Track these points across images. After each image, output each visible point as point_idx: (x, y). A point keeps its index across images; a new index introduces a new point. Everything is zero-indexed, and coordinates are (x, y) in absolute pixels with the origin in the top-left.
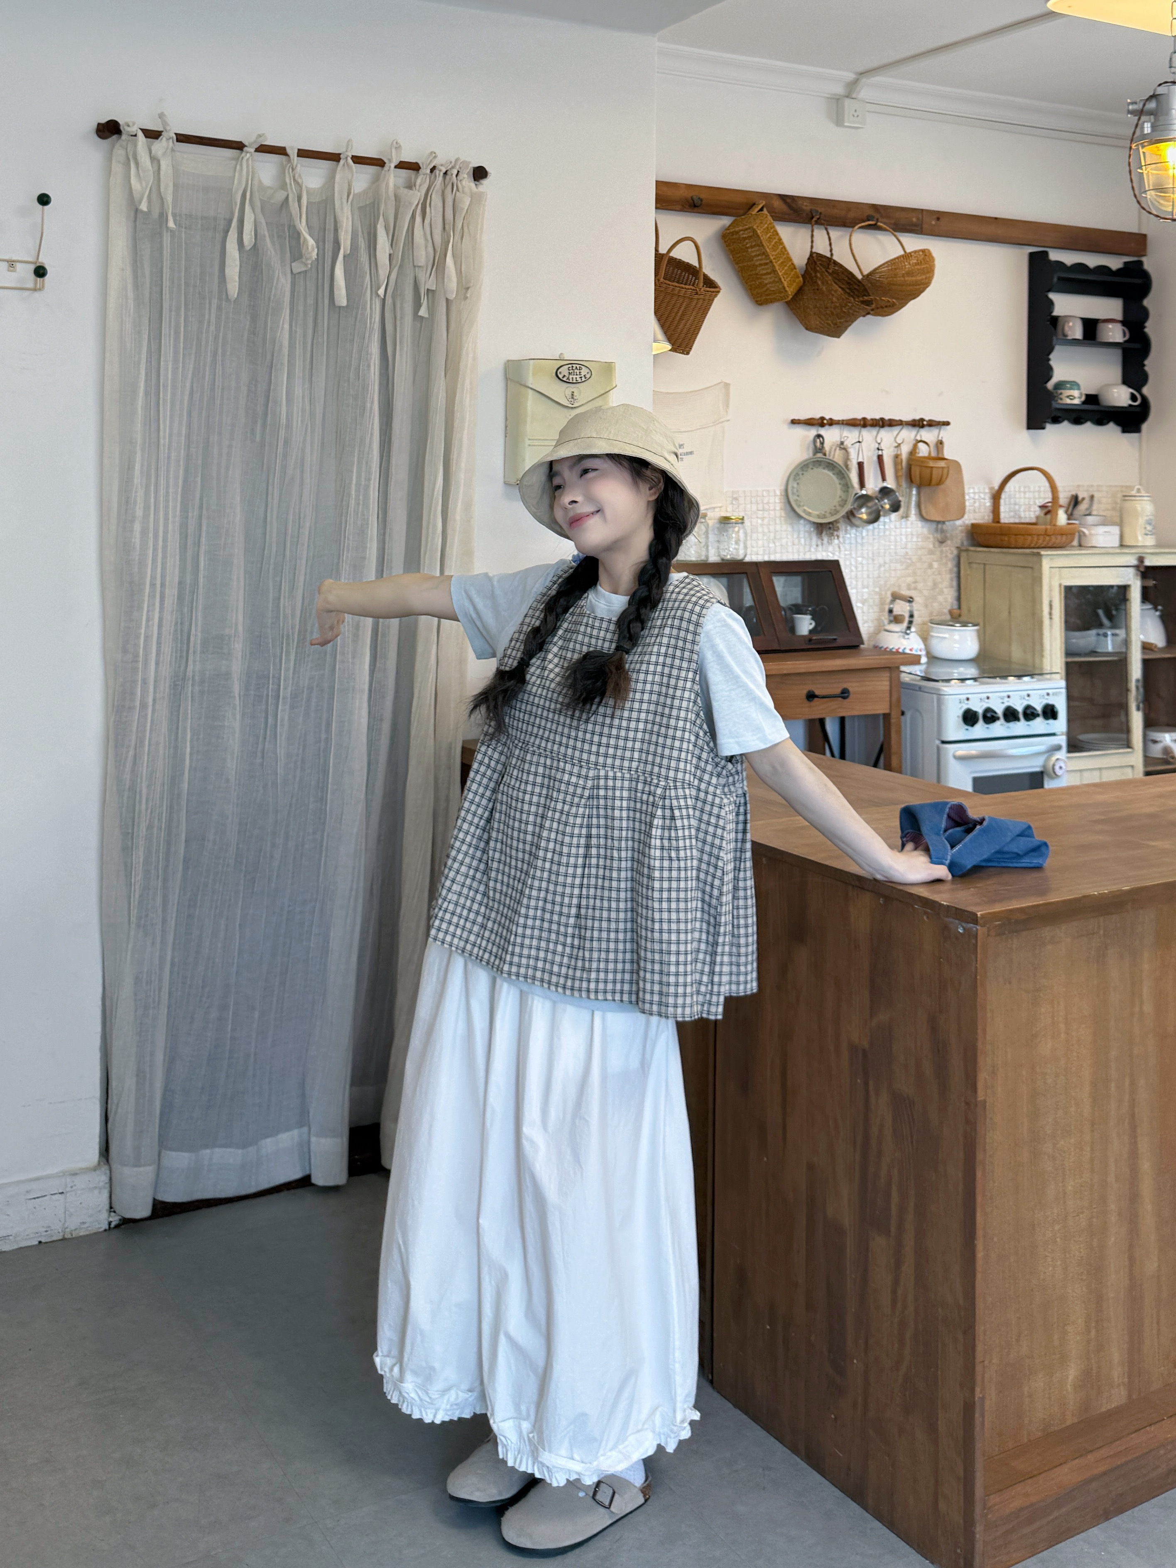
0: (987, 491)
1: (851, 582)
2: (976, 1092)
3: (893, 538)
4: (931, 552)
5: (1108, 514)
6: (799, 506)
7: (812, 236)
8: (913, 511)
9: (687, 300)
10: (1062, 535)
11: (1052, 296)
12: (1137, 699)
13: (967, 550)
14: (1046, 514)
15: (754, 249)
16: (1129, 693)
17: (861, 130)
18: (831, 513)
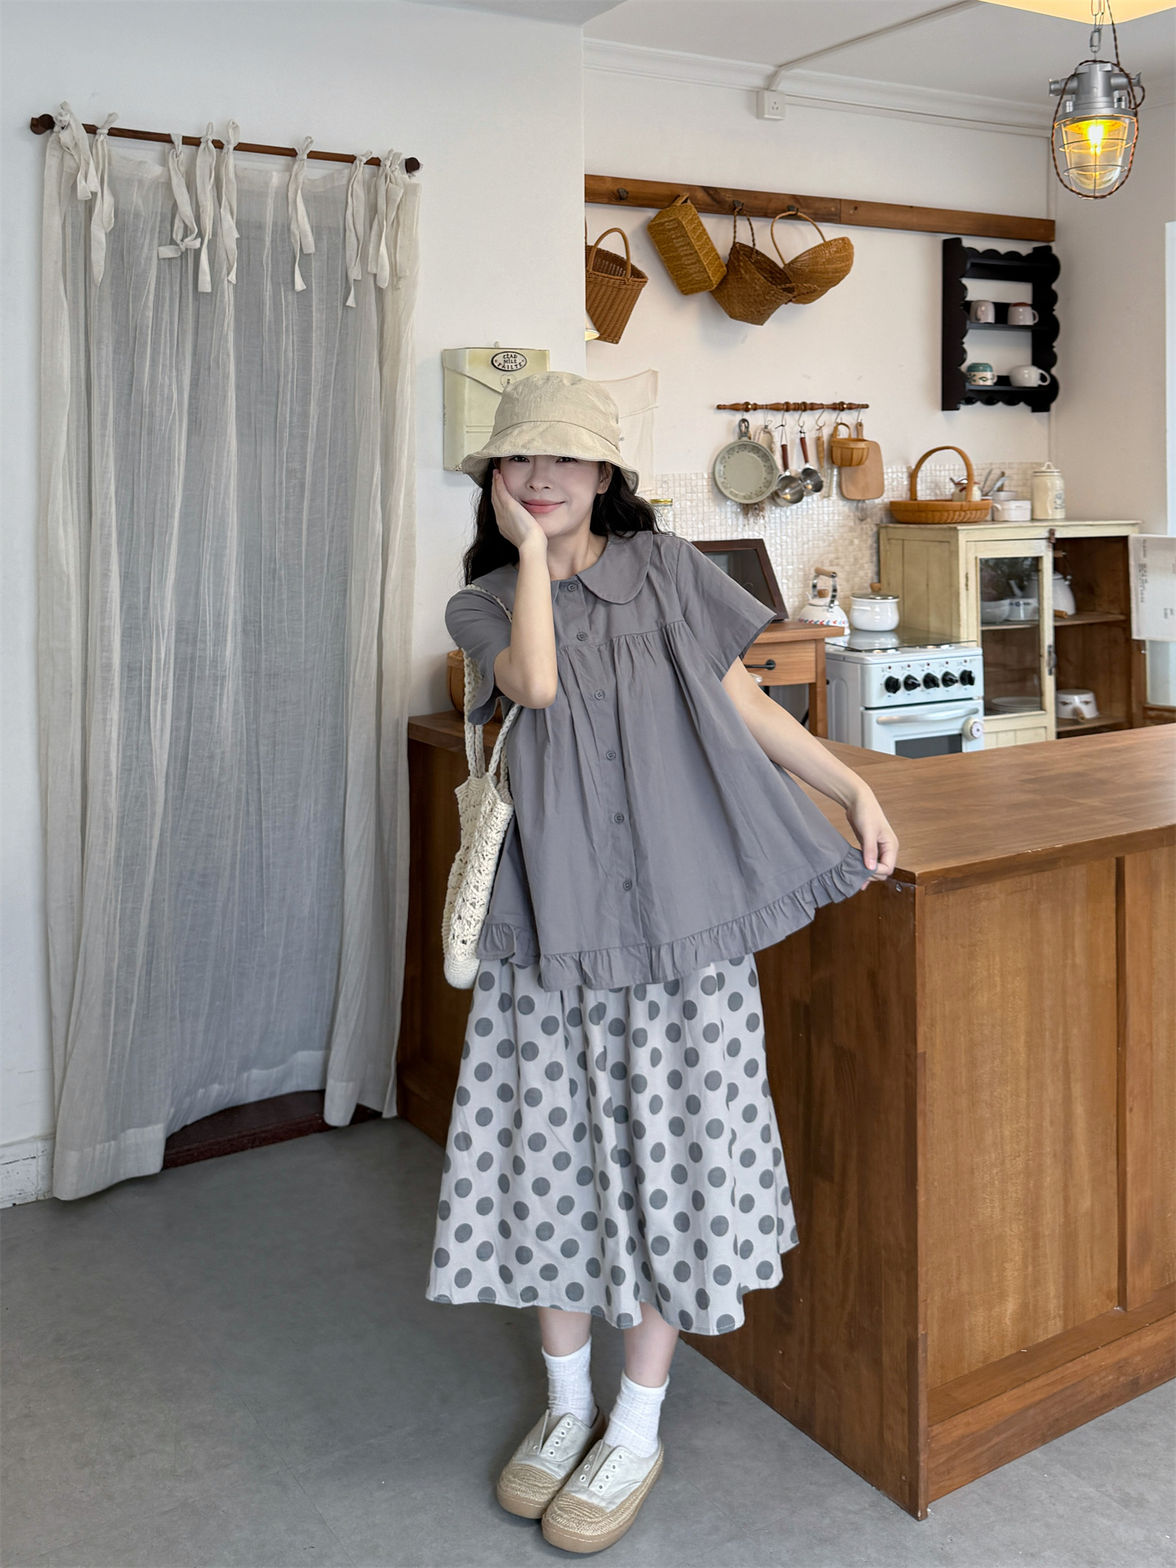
0: (905, 470)
1: (777, 560)
2: (916, 1044)
3: (815, 516)
4: (852, 530)
5: (1019, 489)
6: (726, 488)
7: (735, 226)
8: (834, 490)
9: (615, 290)
10: (977, 510)
11: (965, 281)
12: (1049, 664)
13: (886, 527)
14: (961, 490)
15: (680, 240)
16: (1042, 659)
17: (779, 122)
18: (756, 494)
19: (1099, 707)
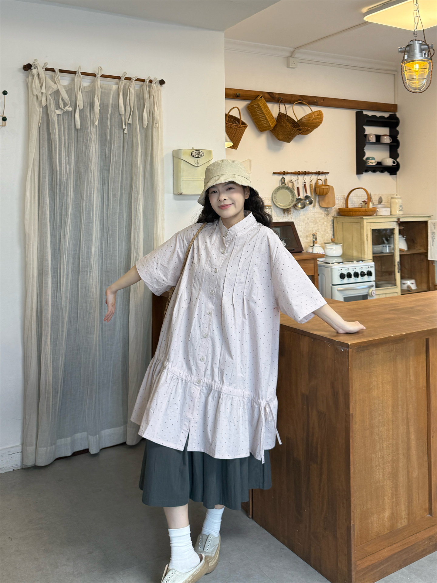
0: (343, 197)
2: (349, 410)
3: (310, 214)
4: (323, 219)
5: (386, 204)
6: (277, 203)
7: (279, 107)
8: (317, 204)
9: (236, 129)
10: (370, 211)
11: (365, 127)
12: (398, 269)
13: (336, 218)
14: (365, 204)
15: (259, 111)
16: (395, 267)
17: (295, 69)
18: (288, 205)
19: (417, 285)
